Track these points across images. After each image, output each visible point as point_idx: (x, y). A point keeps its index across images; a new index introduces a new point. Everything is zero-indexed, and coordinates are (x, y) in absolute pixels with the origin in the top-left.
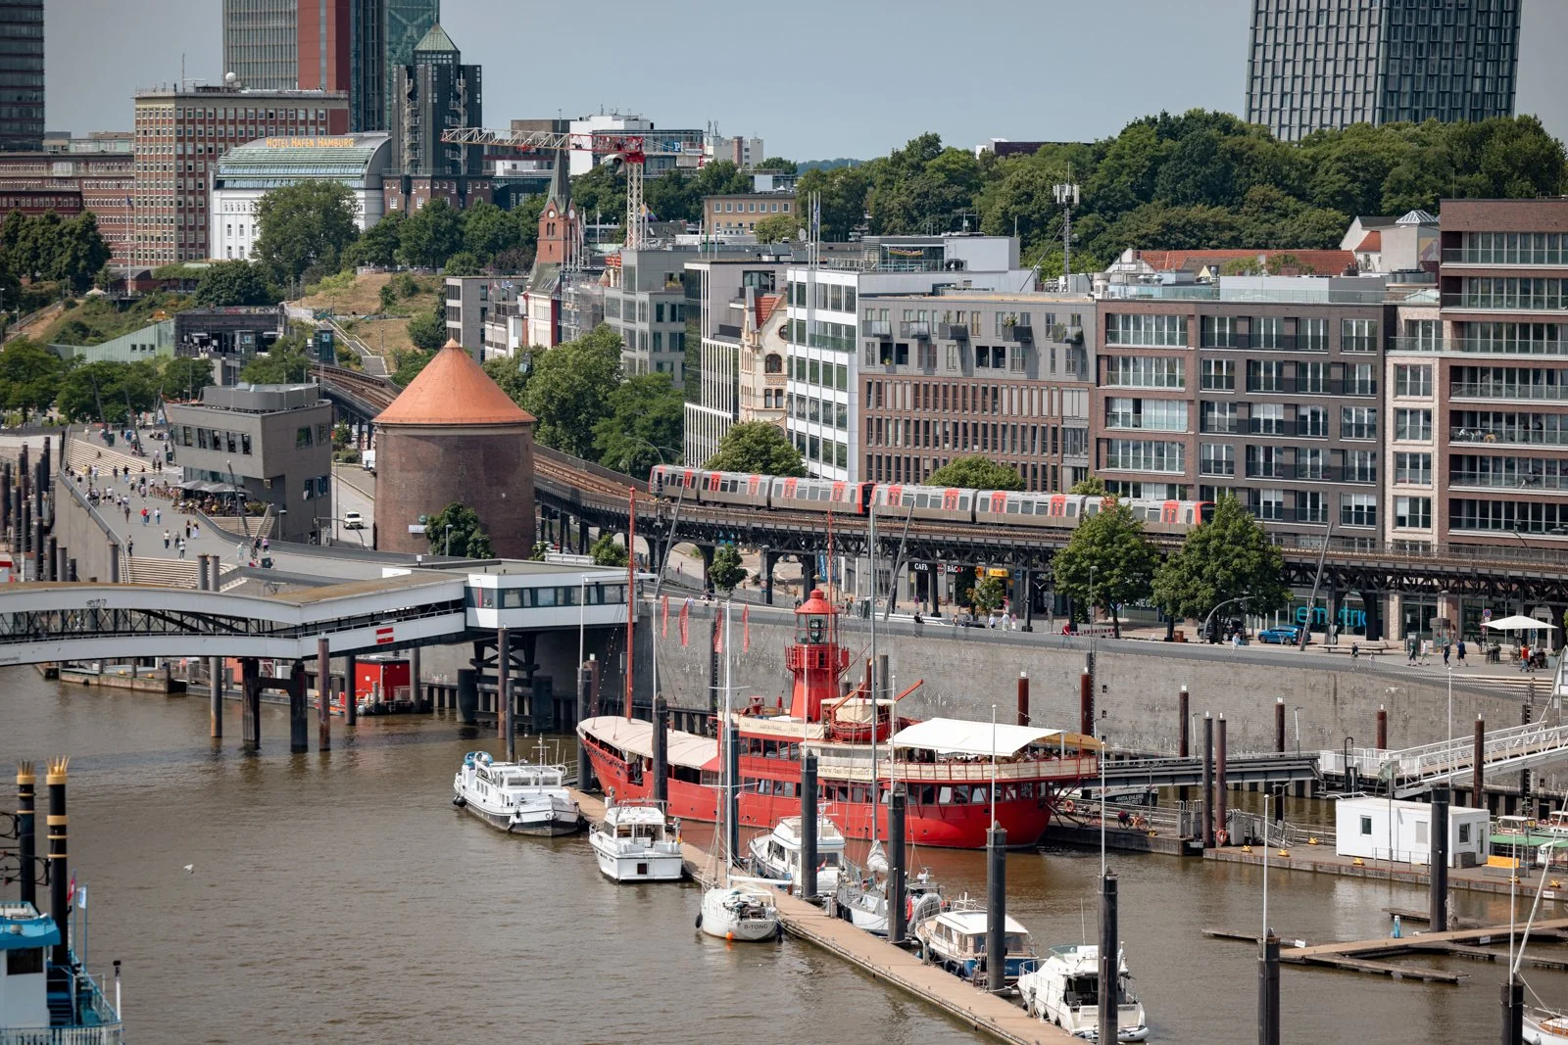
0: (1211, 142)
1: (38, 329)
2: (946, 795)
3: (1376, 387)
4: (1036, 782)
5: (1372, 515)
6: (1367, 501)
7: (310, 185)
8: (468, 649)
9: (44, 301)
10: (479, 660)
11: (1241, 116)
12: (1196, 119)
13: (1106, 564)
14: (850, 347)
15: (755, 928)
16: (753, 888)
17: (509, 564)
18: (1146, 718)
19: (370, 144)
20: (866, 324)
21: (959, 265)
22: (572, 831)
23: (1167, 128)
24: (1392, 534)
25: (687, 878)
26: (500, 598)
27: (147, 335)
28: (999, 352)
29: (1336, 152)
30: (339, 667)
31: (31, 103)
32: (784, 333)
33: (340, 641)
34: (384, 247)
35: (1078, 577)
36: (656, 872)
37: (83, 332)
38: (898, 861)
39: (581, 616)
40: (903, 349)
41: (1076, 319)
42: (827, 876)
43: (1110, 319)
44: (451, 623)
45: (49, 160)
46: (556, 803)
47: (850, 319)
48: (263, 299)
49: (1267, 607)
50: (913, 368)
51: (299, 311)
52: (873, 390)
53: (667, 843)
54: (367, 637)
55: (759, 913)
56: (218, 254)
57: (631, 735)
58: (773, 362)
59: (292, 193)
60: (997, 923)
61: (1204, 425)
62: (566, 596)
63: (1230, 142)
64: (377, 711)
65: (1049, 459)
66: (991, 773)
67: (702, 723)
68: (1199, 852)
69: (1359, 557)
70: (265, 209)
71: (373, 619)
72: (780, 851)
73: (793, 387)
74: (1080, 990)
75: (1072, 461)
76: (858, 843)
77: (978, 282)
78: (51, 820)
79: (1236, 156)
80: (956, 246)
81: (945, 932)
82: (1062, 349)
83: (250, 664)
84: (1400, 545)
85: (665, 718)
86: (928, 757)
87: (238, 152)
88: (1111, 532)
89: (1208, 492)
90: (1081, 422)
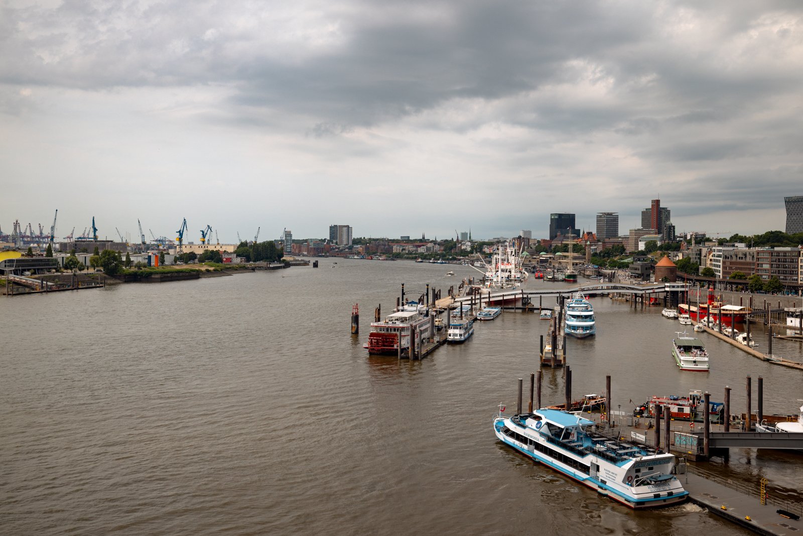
0: (778, 235)
1: (616, 259)
2: (729, 315)
3: (798, 262)
4: (742, 314)
5: (797, 280)
6: (796, 278)
7: (652, 241)
8: (665, 293)
9: (617, 256)
10: (667, 295)
11: (784, 231)
12: (776, 232)
13: (756, 285)
14: (721, 257)
15: (700, 330)
16: (701, 325)
17: (671, 283)
18: (760, 304)
19: (660, 236)
20: (723, 254)
21: (737, 247)
22: (676, 318)
23: (772, 233)
24: (800, 282)
25: (692, 324)
26: (669, 287)
27: (629, 259)
28: (742, 258)
29: (797, 236)
30: (647, 295)
31: (616, 231)
32: (712, 256)
33: (647, 292)
34: (661, 248)
35: (752, 286)
36: (688, 323)
37: (622, 259)
38: (720, 322)
39: (679, 289)
40: (728, 257)
41: (753, 253)
42: (711, 325)
43: (758, 253)
44: (663, 290)
45: (618, 238)
46: (675, 314)
47: (721, 253)
48: (645, 255)
49: (780, 291)
50: (730, 260)
51: (649, 256)
52: (724, 263)
53: (689, 320)
54: (651, 291)
55: (701, 328)
56: (640, 250)
57: (685, 307)
58: (711, 260)
59: (649, 242)
60: (733, 330)
61: (772, 267)
62: (678, 287)
63: (781, 235)
64: (653, 304)
65: (749, 272)
66: (735, 312)
67: (695, 304)
68: (766, 325)
69: (796, 285)
70: (646, 244)
71: (652, 289)
72: (704, 321)
73: (714, 263)
74: (744, 339)
75: (752, 272)
76: (715, 320)
77: (739, 249)
79: (782, 236)
80: (736, 244)
81: (726, 331)
82: (751, 257)
83: (636, 294)
84: (801, 284)
85: (690, 303)
86: (727, 310)
87: (642, 237)
88: (756, 281)
89: (772, 276)
90: (754, 267)
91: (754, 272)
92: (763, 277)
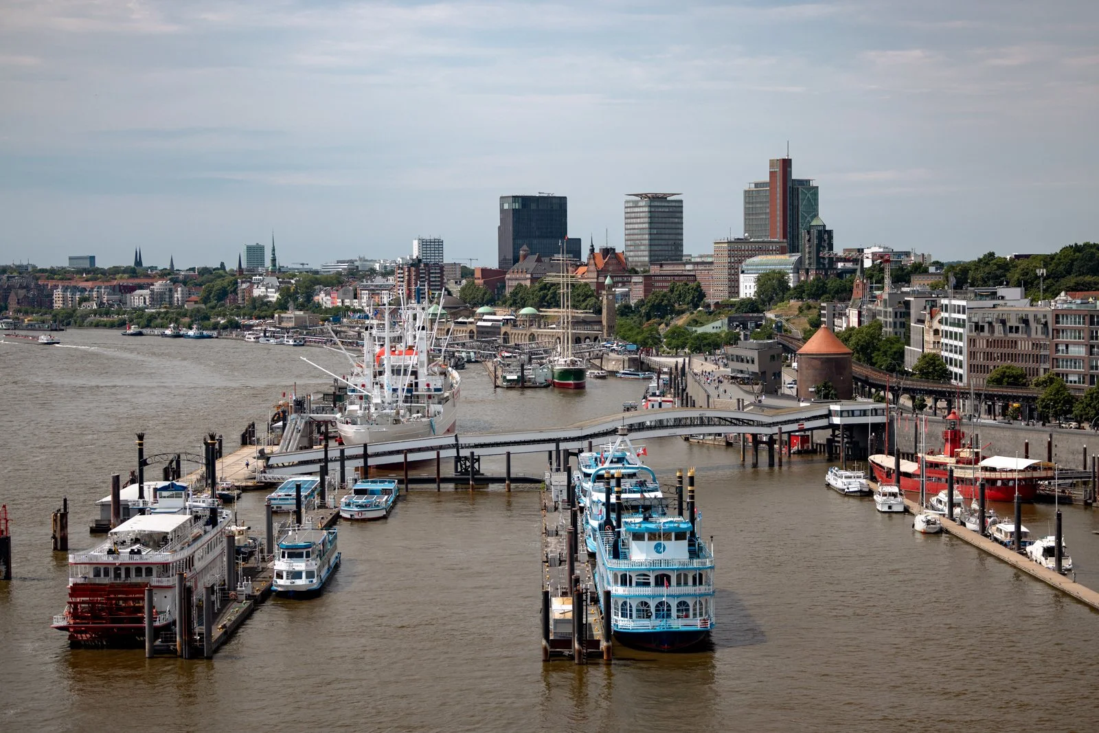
0: (1093, 254)
1: (681, 321)
2: (999, 483)
4: (1031, 479)
7: (774, 271)
8: (830, 431)
9: (683, 312)
10: (834, 435)
12: (1087, 245)
13: (1056, 402)
14: (964, 326)
15: (933, 528)
16: (932, 515)
17: (844, 402)
18: (1071, 457)
19: (795, 257)
20: (970, 319)
21: (1003, 298)
22: (867, 495)
23: (1077, 248)
25: (906, 510)
26: (841, 413)
27: (718, 324)
28: (1017, 328)
30: (785, 437)
31: (678, 245)
32: (940, 322)
33: (786, 428)
34: (799, 292)
35: (1046, 406)
36: (895, 509)
37: (696, 322)
38: (982, 505)
39: (870, 420)
40: (983, 327)
41: (1045, 316)
42: (957, 511)
43: (1057, 316)
44: (824, 422)
45: (685, 264)
46: (861, 484)
47: (964, 317)
48: (758, 311)
50: (986, 333)
51: (770, 315)
52: (972, 341)
53: (899, 499)
54: (795, 427)
55: (934, 523)
56: (742, 295)
57: (887, 461)
58: (936, 332)
59: (767, 274)
60: (1018, 528)
61: (1091, 353)
62: (864, 413)
64: (799, 452)
65: (1035, 365)
66: (1016, 475)
67: (912, 457)
68: (1091, 504)
70: (758, 280)
71: (797, 421)
72: (940, 502)
73: (944, 340)
74: (1048, 552)
75: (1043, 366)
76: (968, 500)
77: (1009, 303)
78: (689, 488)
80: (1001, 291)
81: (1000, 531)
82: (1040, 327)
83: (754, 436)
85: (899, 455)
86: (993, 470)
87: (749, 261)
88: (1058, 391)
89: (1092, 377)
90: (1047, 353)
91: (1047, 366)
92: (1071, 378)
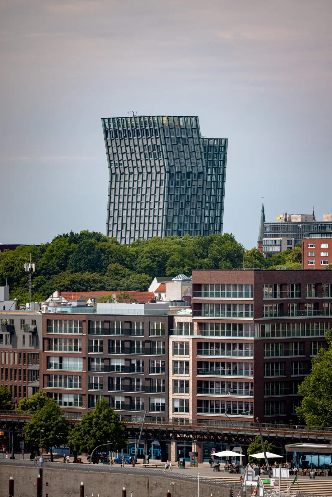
0: (92, 245)
3: (165, 351)
5: (164, 407)
6: (161, 401)
11: (104, 233)
12: (85, 235)
13: (47, 429)
23: (73, 238)
24: (172, 415)
29: (146, 249)
35: (36, 435)
41: (34, 322)
43: (49, 322)
49: (119, 447)
61: (90, 368)
63: (100, 244)
65: (22, 383)
69: (157, 425)
75: (32, 384)
79: (102, 251)
82: (28, 335)
84: (176, 420)
88: (50, 415)
89: (91, 397)
90: (36, 367)
91: (37, 384)
92: (66, 399)
